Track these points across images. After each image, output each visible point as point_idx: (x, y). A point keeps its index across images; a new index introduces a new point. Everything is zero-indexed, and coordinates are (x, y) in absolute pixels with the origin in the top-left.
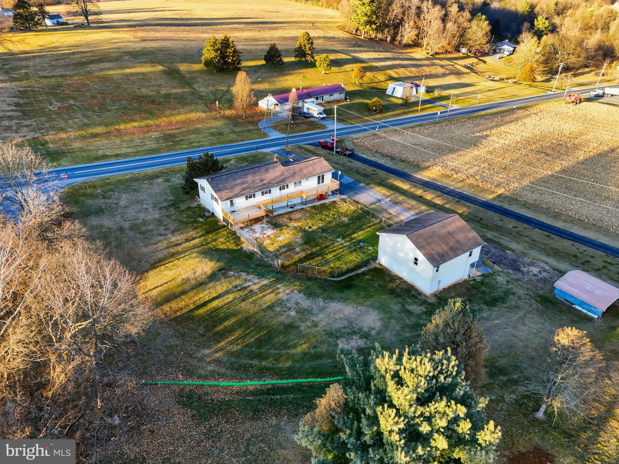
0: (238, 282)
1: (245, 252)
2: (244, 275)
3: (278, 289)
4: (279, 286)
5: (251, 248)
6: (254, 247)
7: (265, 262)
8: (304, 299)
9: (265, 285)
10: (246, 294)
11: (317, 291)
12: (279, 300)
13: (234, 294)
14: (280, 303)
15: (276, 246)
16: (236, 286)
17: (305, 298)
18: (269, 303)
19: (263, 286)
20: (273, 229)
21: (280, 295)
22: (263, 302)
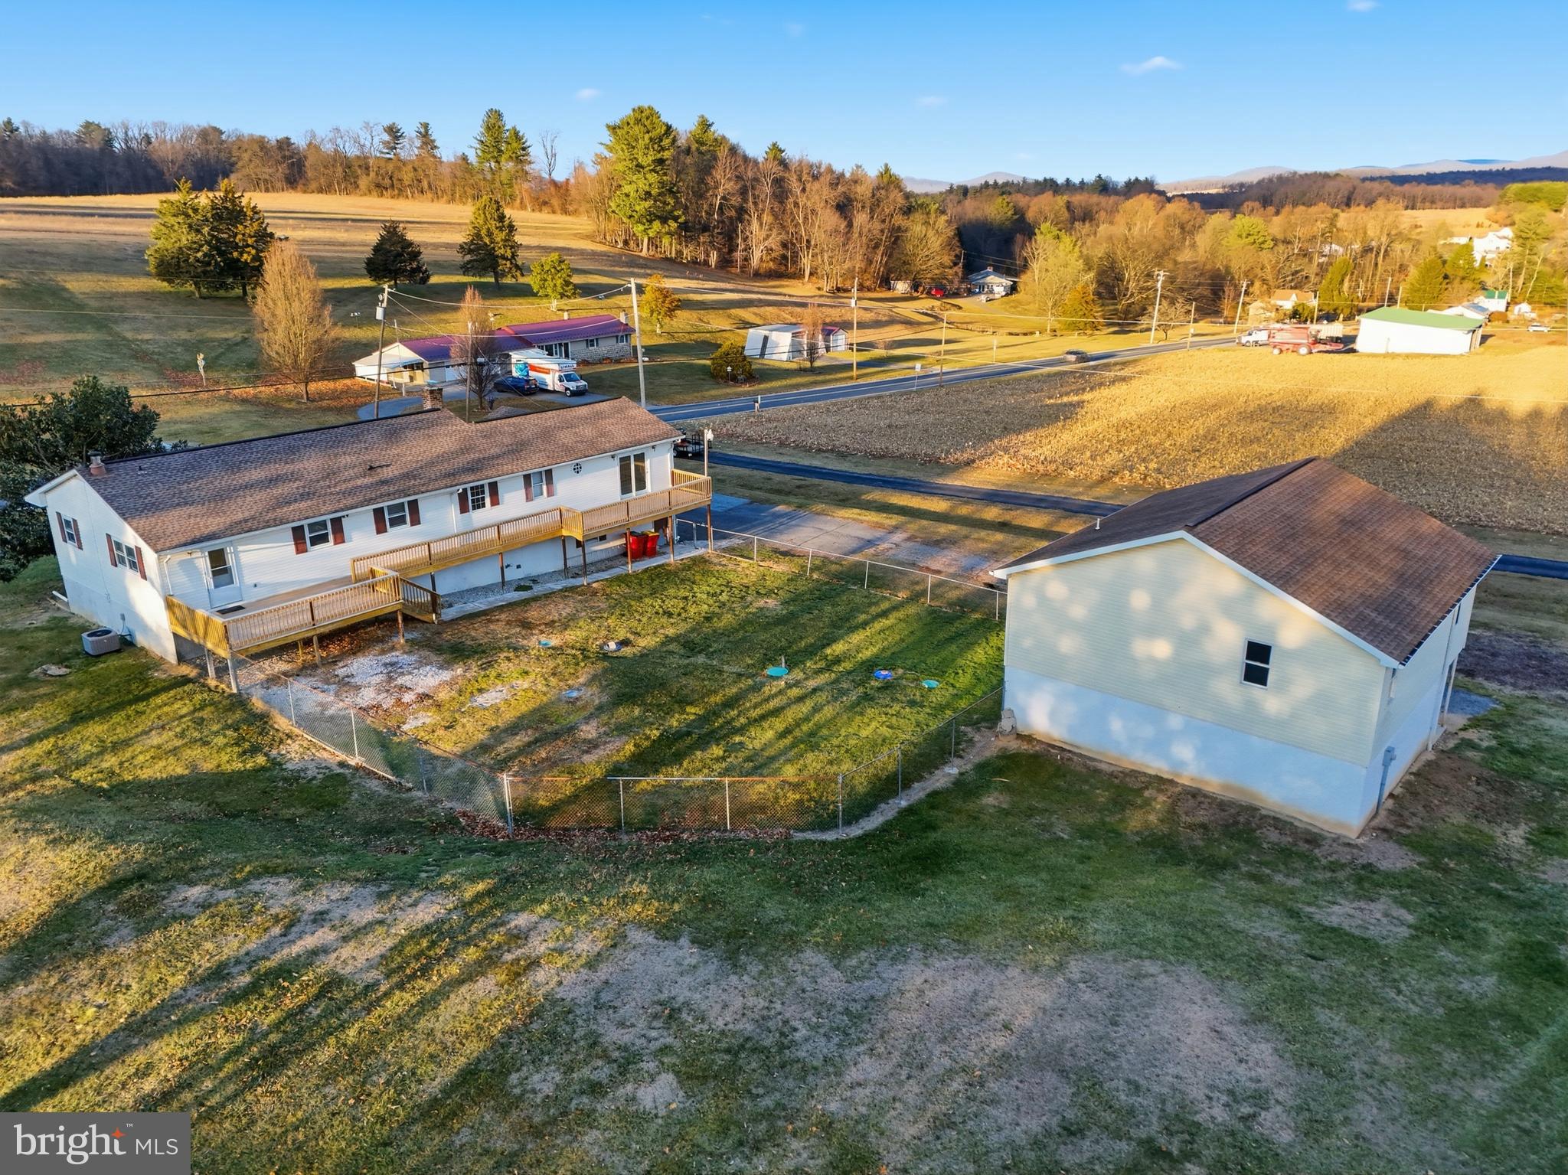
0: (233, 944)
1: (296, 777)
2: (280, 893)
3: (519, 937)
4: (522, 920)
5: (331, 755)
6: (347, 748)
7: (420, 810)
8: (708, 971)
9: (427, 930)
10: (291, 1015)
11: (772, 910)
12: (536, 1014)
13: (194, 1031)
14: (553, 1035)
15: (472, 731)
16: (219, 973)
17: (713, 967)
18: (474, 1048)
19: (413, 937)
20: (445, 665)
21: (540, 975)
22: (426, 1048)
